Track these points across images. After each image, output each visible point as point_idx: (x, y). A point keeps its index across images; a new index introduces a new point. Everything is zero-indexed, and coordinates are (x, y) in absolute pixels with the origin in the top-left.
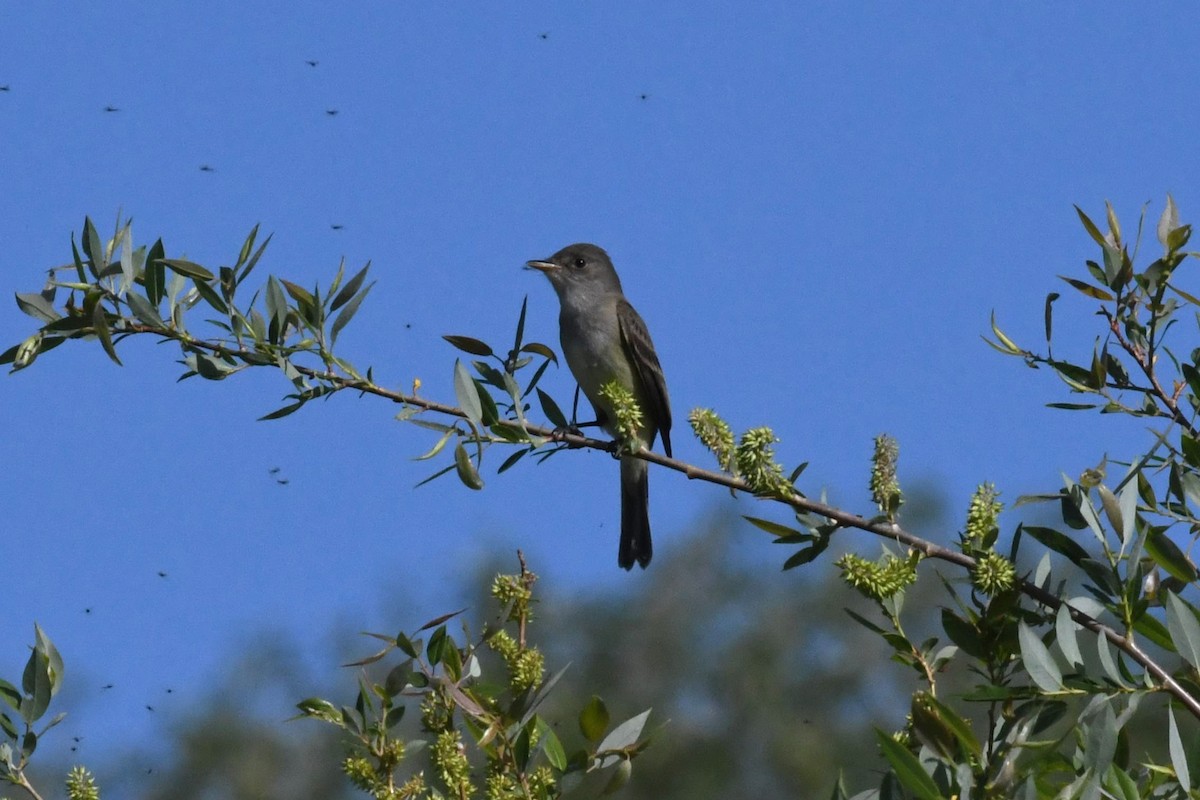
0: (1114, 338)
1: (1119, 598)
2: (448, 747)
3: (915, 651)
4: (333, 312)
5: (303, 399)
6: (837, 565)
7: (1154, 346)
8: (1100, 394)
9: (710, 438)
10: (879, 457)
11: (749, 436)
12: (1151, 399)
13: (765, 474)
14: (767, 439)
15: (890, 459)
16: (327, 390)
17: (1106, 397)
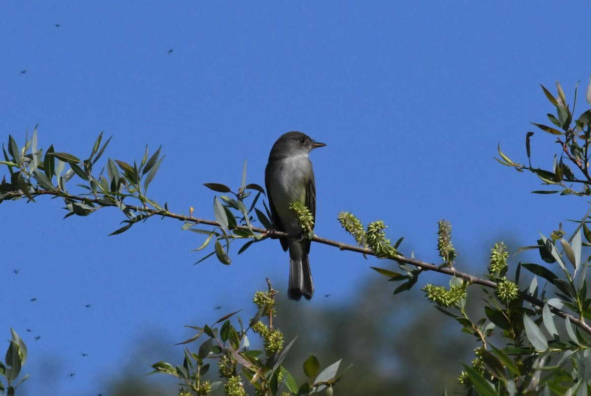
0: (565, 155)
1: (575, 299)
2: (234, 385)
3: (473, 325)
4: (144, 175)
5: (131, 222)
6: (423, 290)
7: (587, 158)
8: (560, 185)
9: (350, 227)
10: (441, 232)
11: (371, 226)
12: (588, 186)
13: (381, 245)
14: (381, 227)
15: (447, 233)
16: (144, 217)
17: (564, 186)
